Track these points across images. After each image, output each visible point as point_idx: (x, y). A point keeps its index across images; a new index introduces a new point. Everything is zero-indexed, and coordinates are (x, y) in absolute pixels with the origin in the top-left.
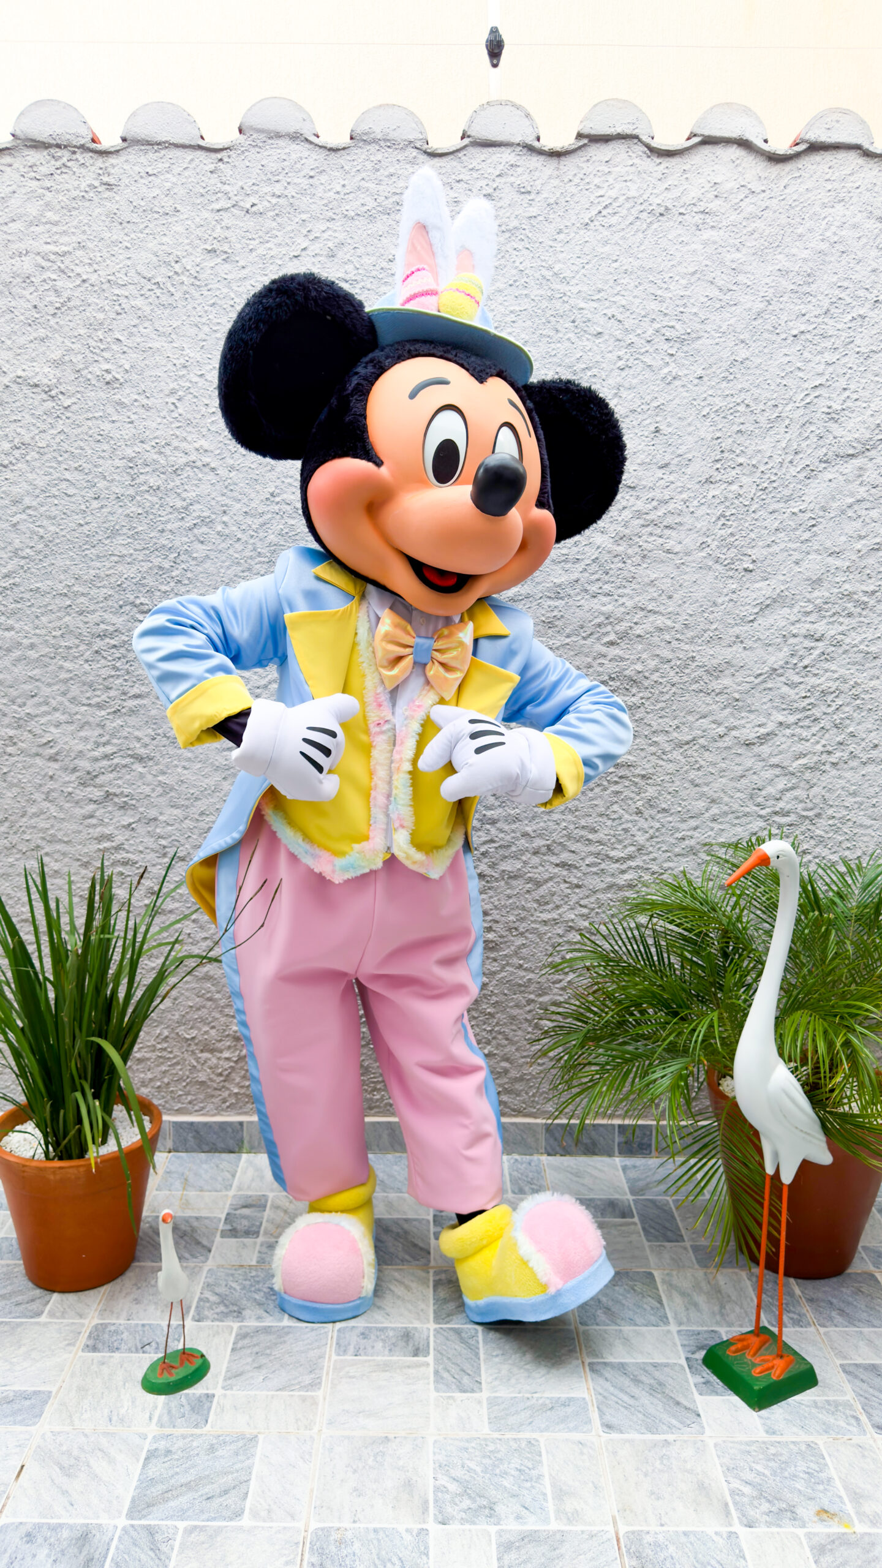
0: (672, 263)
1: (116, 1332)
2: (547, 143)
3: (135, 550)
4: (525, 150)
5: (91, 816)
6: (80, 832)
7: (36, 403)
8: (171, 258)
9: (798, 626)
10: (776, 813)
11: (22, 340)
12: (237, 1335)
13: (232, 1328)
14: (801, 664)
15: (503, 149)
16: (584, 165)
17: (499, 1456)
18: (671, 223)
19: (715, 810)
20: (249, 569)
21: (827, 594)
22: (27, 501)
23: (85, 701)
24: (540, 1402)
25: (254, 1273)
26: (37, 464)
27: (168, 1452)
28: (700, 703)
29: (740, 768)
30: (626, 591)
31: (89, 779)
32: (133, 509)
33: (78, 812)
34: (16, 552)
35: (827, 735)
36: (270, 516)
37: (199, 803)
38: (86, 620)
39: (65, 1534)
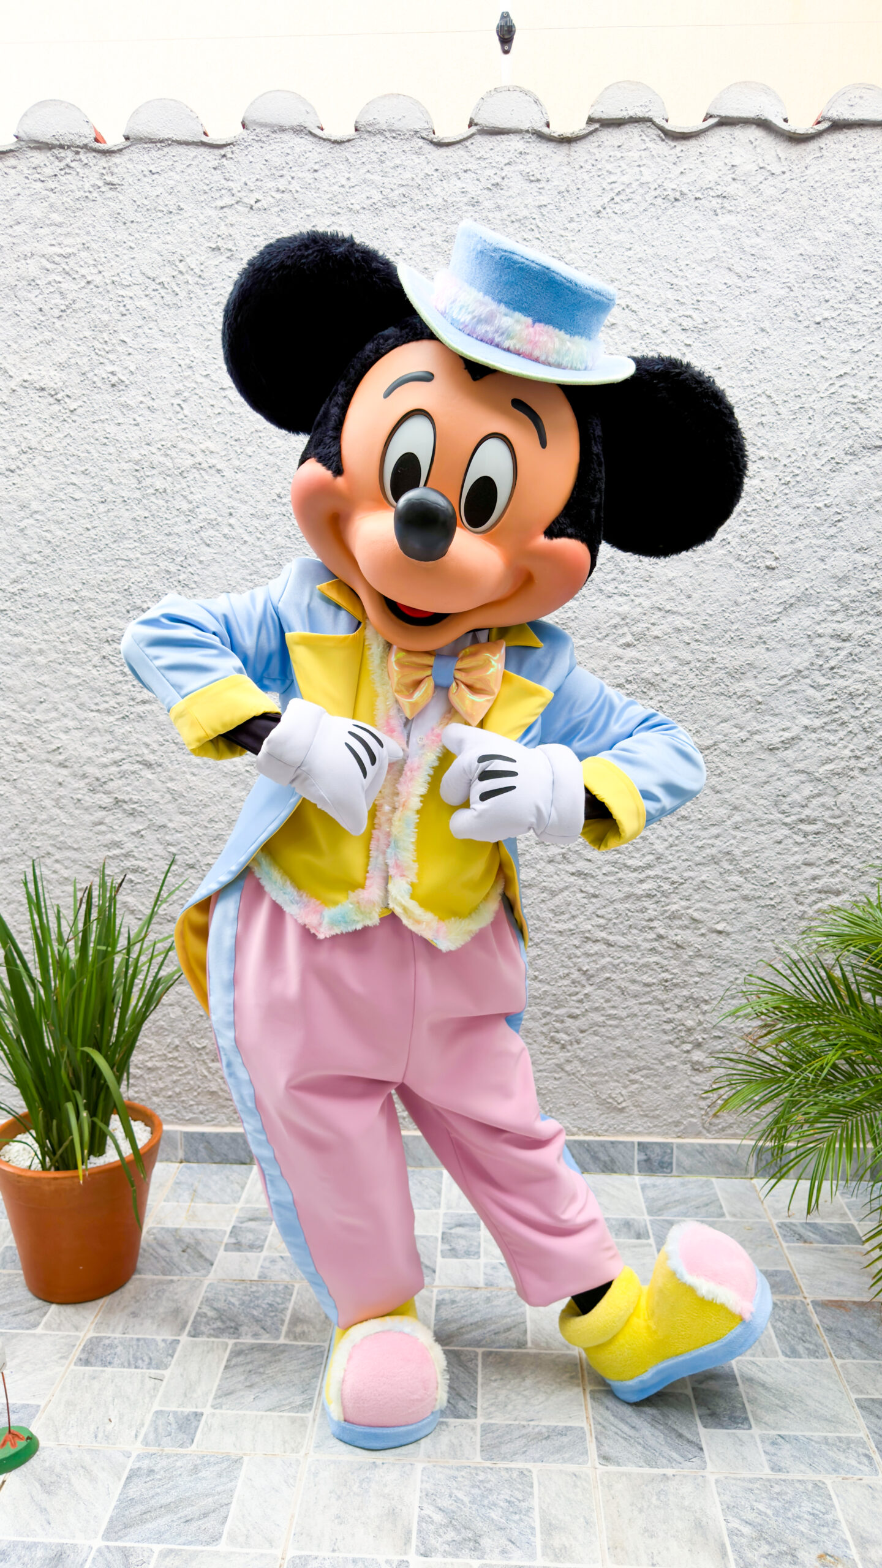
0: (688, 250)
1: (111, 1346)
2: (557, 130)
3: (143, 554)
4: (534, 138)
5: (101, 823)
6: (90, 839)
7: (43, 407)
8: (176, 257)
9: (823, 625)
10: (802, 821)
11: (28, 344)
12: (231, 1352)
13: (227, 1345)
14: (828, 665)
15: (512, 136)
16: (596, 151)
17: (488, 1486)
18: (688, 209)
19: (737, 818)
20: (256, 572)
21: (854, 592)
22: (35, 505)
23: (94, 707)
24: (537, 1430)
25: (254, 1289)
26: (44, 468)
27: (151, 1471)
28: (721, 707)
29: (763, 773)
30: (642, 591)
31: (98, 785)
32: (140, 512)
33: (87, 818)
34: (23, 557)
35: (855, 740)
36: (277, 517)
37: (208, 809)
38: (94, 625)
39: (40, 1553)
